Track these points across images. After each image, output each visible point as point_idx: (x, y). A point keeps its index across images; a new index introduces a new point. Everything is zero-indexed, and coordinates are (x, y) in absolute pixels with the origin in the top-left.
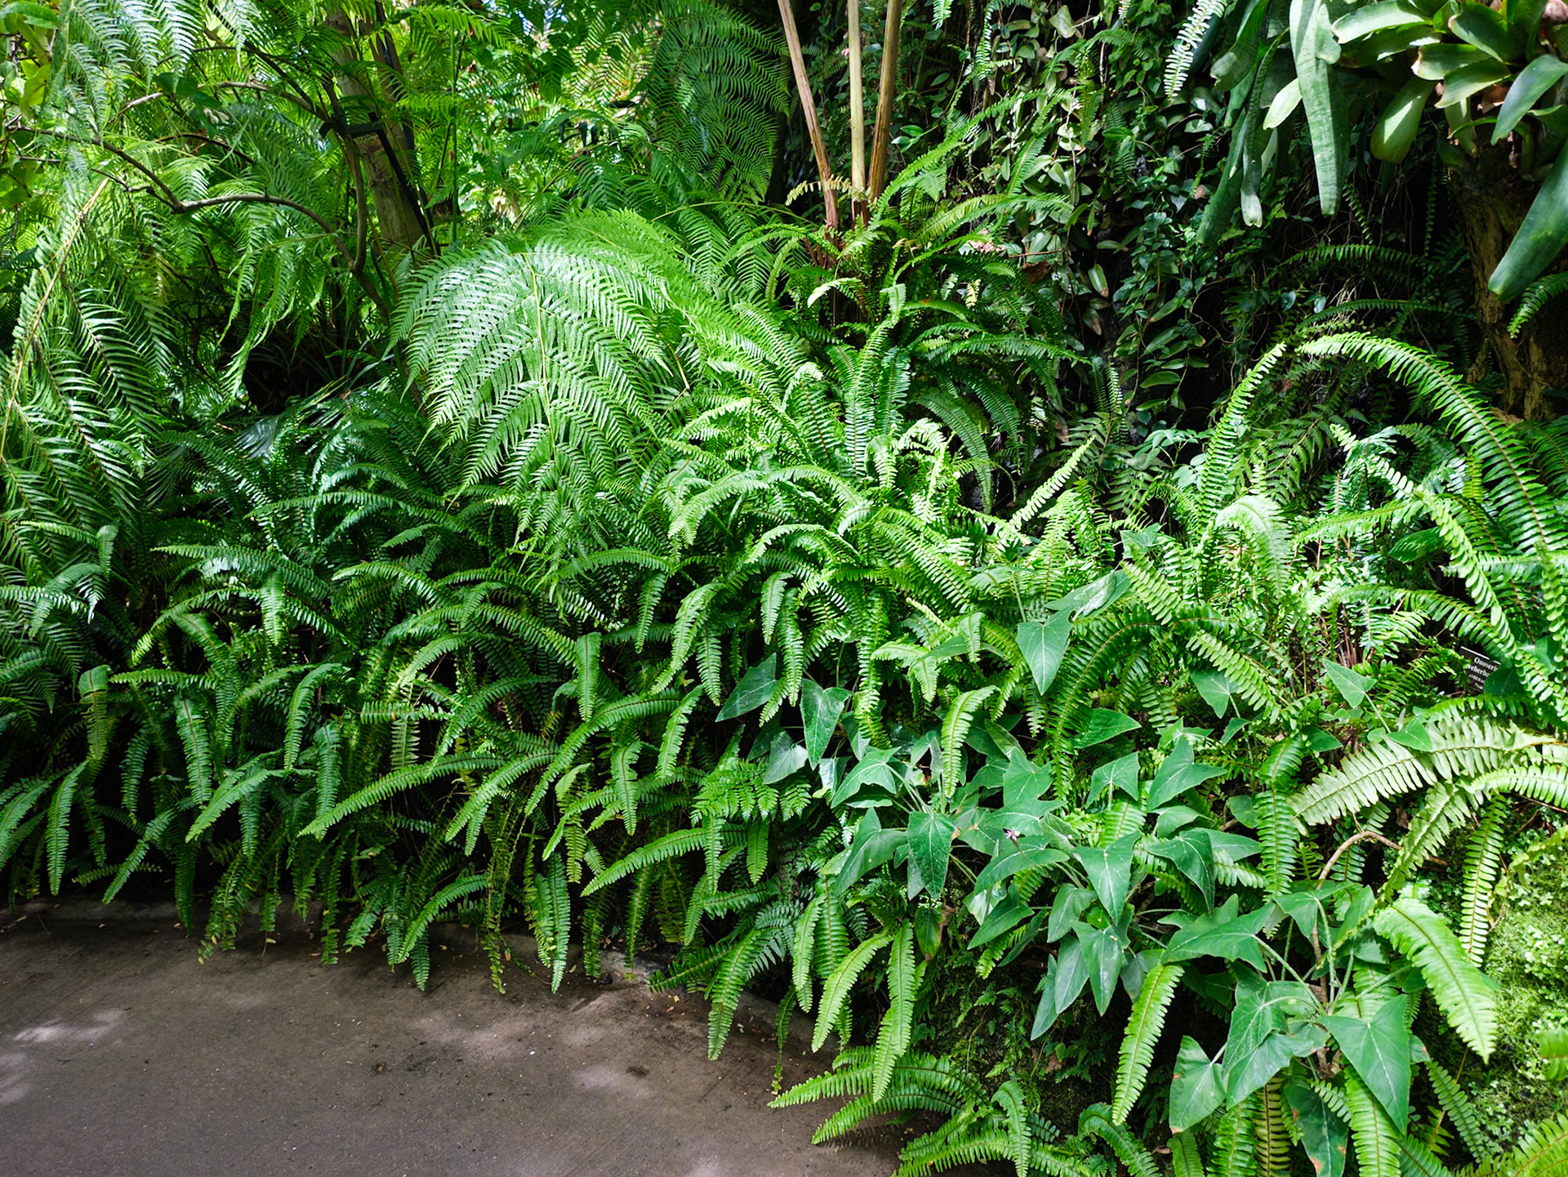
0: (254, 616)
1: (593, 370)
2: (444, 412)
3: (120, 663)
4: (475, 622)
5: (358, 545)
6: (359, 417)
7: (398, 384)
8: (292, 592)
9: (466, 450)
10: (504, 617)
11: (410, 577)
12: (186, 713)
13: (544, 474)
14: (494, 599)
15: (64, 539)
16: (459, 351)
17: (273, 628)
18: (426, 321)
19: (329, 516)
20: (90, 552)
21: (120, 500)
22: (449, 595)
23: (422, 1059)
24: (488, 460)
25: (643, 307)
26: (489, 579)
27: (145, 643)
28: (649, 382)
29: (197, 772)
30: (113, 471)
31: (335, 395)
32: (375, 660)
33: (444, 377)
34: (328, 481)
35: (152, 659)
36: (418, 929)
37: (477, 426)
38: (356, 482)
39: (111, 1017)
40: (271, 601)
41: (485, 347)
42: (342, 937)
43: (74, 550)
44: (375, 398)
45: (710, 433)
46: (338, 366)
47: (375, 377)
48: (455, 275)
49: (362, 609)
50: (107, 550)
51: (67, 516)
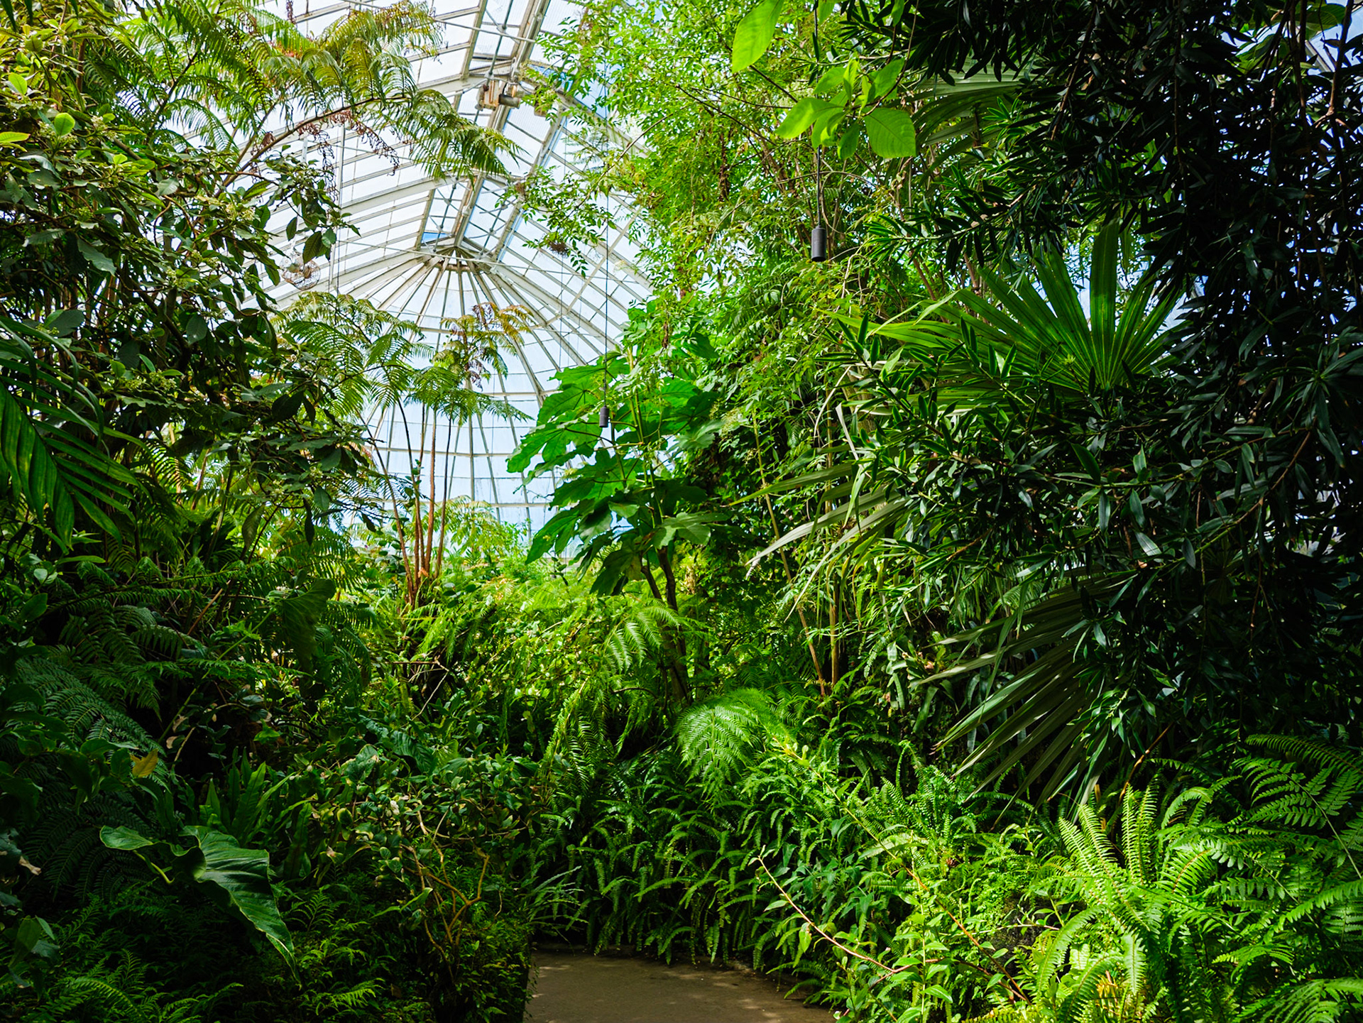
0: (623, 827)
1: (727, 746)
2: (685, 757)
3: (577, 845)
4: (692, 826)
5: (657, 803)
6: (660, 760)
7: (674, 748)
8: (636, 818)
9: (690, 768)
10: (701, 825)
11: (675, 814)
12: (597, 862)
13: (711, 776)
14: (698, 819)
15: (566, 799)
16: (691, 739)
17: (630, 828)
18: (683, 730)
19: (651, 791)
20: (574, 804)
21: (585, 787)
22: (687, 818)
23: (666, 978)
24: (696, 772)
25: (748, 727)
26: (695, 814)
27: (585, 839)
28: (745, 749)
29: (601, 881)
30: (583, 776)
31: (652, 752)
32: (660, 845)
33: (686, 748)
34: (649, 782)
35: (586, 844)
36: (668, 941)
37: (693, 762)
38: (659, 782)
39: (567, 966)
40: (630, 820)
41: (697, 739)
42: (643, 942)
43: (569, 803)
44: (667, 753)
45: (770, 766)
46: (654, 741)
47: (666, 745)
48: (692, 717)
49: (657, 828)
50: (579, 803)
51: (567, 792)
